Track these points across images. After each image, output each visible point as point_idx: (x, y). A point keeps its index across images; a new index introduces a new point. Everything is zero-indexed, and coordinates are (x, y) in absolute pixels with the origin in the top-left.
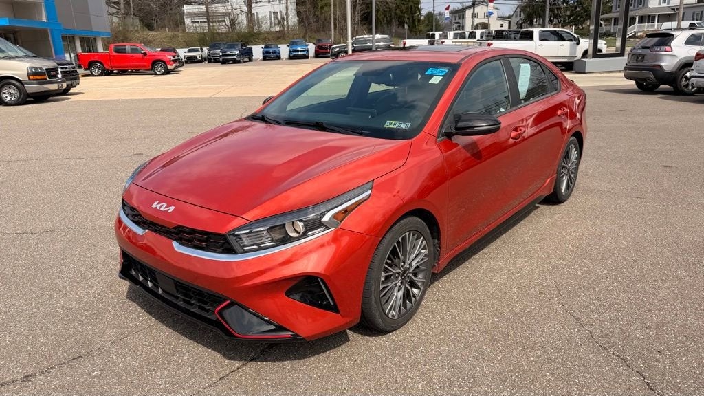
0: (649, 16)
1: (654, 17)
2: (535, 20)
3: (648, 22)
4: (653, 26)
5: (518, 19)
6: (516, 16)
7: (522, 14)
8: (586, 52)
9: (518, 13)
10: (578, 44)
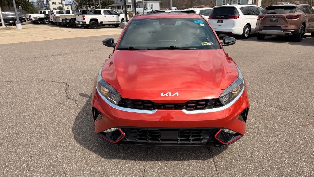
0: (129, 5)
1: (130, 6)
2: (83, 6)
3: (129, 8)
4: (131, 9)
5: (76, 5)
6: (74, 4)
7: (77, 3)
8: (123, 19)
9: (75, 3)
10: (119, 16)
